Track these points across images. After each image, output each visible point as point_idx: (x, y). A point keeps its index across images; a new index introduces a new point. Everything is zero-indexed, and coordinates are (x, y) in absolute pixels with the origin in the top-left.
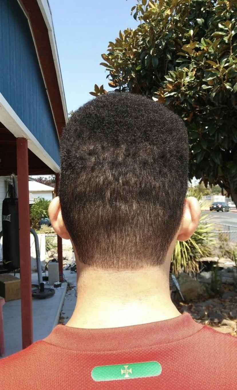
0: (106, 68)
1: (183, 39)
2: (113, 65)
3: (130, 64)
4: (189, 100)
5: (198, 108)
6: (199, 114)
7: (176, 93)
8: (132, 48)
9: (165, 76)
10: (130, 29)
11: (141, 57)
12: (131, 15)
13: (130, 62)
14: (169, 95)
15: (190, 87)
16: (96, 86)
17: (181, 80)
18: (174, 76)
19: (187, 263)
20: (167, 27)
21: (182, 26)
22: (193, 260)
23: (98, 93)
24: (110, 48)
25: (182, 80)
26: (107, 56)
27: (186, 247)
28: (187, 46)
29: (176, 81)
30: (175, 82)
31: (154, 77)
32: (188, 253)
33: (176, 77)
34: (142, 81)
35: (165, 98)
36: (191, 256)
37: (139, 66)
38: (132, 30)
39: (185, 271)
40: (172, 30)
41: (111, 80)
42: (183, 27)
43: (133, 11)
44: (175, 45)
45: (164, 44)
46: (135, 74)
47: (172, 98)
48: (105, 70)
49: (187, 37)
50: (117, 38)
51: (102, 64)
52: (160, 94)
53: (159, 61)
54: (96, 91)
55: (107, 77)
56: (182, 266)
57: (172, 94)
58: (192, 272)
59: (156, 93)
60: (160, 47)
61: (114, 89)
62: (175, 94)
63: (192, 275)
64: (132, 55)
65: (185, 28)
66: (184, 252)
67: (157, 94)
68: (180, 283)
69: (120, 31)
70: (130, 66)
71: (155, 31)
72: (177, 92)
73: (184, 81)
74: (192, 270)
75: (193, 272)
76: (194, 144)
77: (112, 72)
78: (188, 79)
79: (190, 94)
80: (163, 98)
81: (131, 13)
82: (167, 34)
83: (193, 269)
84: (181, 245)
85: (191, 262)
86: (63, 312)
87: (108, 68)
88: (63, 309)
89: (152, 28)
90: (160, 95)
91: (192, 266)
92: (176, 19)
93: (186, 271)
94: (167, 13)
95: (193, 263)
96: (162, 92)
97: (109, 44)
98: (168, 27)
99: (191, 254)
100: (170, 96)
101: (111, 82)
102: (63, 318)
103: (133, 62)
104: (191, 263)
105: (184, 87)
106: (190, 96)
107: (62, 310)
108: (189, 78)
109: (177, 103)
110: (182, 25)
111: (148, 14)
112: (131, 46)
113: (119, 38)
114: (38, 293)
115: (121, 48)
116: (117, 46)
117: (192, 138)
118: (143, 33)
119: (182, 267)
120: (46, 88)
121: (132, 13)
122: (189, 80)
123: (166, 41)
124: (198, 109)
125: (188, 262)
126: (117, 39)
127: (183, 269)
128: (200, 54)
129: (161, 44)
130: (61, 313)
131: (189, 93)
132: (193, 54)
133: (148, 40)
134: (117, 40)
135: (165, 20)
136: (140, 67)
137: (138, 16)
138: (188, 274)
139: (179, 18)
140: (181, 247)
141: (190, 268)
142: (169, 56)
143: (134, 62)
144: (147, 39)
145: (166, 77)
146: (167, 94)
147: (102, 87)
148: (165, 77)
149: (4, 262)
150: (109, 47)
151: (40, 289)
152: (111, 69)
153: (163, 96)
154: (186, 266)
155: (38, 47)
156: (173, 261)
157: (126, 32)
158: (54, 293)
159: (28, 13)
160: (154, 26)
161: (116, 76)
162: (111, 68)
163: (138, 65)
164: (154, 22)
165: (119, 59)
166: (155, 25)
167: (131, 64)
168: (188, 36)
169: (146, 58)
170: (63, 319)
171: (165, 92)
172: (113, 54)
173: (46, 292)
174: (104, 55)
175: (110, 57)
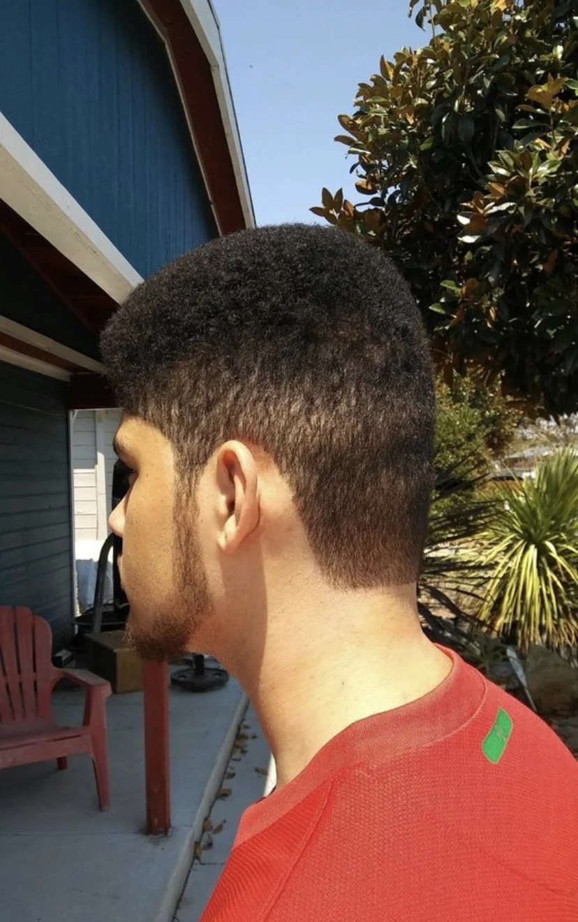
0: (348, 148)
1: (538, 68)
2: (365, 141)
3: (407, 137)
4: (545, 223)
5: (568, 240)
6: (570, 254)
7: (513, 206)
8: (412, 96)
9: (488, 163)
10: (410, 49)
11: (433, 118)
12: (410, 16)
13: (406, 130)
14: (495, 209)
15: (549, 188)
16: (326, 193)
17: (527, 171)
18: (511, 163)
19: (555, 622)
20: (497, 41)
21: (537, 36)
22: (570, 616)
23: (332, 209)
24: (361, 98)
25: (531, 171)
26: (352, 118)
27: (554, 584)
28: (540, 90)
29: (514, 175)
30: (511, 177)
31: (463, 165)
32: (559, 600)
33: (515, 165)
34: (436, 177)
35: (487, 218)
36: (565, 608)
37: (427, 140)
38: (415, 52)
39: (550, 644)
40: (510, 48)
41: (361, 176)
42: (539, 38)
43: (415, 6)
44: (516, 84)
45: (488, 84)
46: (416, 161)
47: (504, 217)
48: (347, 152)
49: (546, 64)
50: (375, 75)
51: (338, 139)
52: (475, 207)
53: (475, 126)
54: (325, 205)
55: (352, 171)
56: (542, 629)
57: (504, 207)
58: (568, 646)
59: (465, 204)
60: (479, 92)
61: (368, 198)
62: (510, 208)
63: (566, 653)
64: (410, 115)
65: (543, 41)
66: (549, 597)
67: (467, 209)
68: (529, 670)
69: (382, 57)
70: (404, 142)
71: (464, 54)
72: (516, 202)
73: (536, 173)
74: (568, 641)
75: (571, 645)
76: (559, 328)
77: (364, 158)
78: (544, 170)
79: (548, 205)
80: (482, 216)
81: (408, 13)
82: (496, 60)
83: (570, 639)
84: (542, 578)
85: (566, 621)
86: (245, 723)
87: (353, 149)
88: (245, 718)
89: (457, 48)
90: (475, 210)
91: (567, 630)
92: (520, 20)
93: (552, 643)
94: (496, 6)
95: (572, 624)
96: (482, 202)
97: (357, 89)
98: (500, 41)
99: (566, 602)
100: (499, 212)
101: (362, 181)
102: (245, 737)
103: (413, 132)
104: (565, 623)
105: (534, 189)
106: (548, 210)
107: (243, 720)
108: (547, 166)
109: (517, 228)
110: (536, 33)
111: (450, 13)
112: (410, 92)
113: (380, 75)
114: (189, 677)
115: (382, 100)
116: (375, 95)
117: (550, 315)
118: (438, 61)
119: (541, 634)
120: (210, 198)
121: (411, 11)
122: (548, 171)
123: (492, 77)
124: (569, 242)
125: (558, 620)
126: (374, 77)
127: (545, 637)
128: (572, 106)
129: (482, 86)
130: (242, 727)
131: (545, 203)
132: (555, 107)
133: (449, 75)
134: (376, 80)
135: (493, 25)
136: (428, 142)
137: (426, 19)
138: (558, 651)
139: (528, 18)
140: (541, 584)
141: (564, 635)
142: (501, 113)
143: (416, 131)
144: (447, 74)
145: (491, 166)
146: (491, 208)
147: (340, 193)
148: (490, 164)
149: (117, 604)
150: (358, 96)
151: (196, 670)
152: (361, 151)
153: (481, 211)
154: (553, 632)
155: (189, 106)
156: (520, 618)
157: (398, 56)
158: (227, 680)
159: (166, 29)
160: (464, 40)
161: (373, 166)
162: (361, 149)
163: (426, 138)
164: (464, 32)
165: (381, 124)
166: (466, 37)
167: (409, 136)
168: (550, 62)
169: (444, 120)
170: (245, 740)
171: (487, 202)
172: (366, 114)
173: (210, 677)
174: (344, 118)
175: (359, 122)
